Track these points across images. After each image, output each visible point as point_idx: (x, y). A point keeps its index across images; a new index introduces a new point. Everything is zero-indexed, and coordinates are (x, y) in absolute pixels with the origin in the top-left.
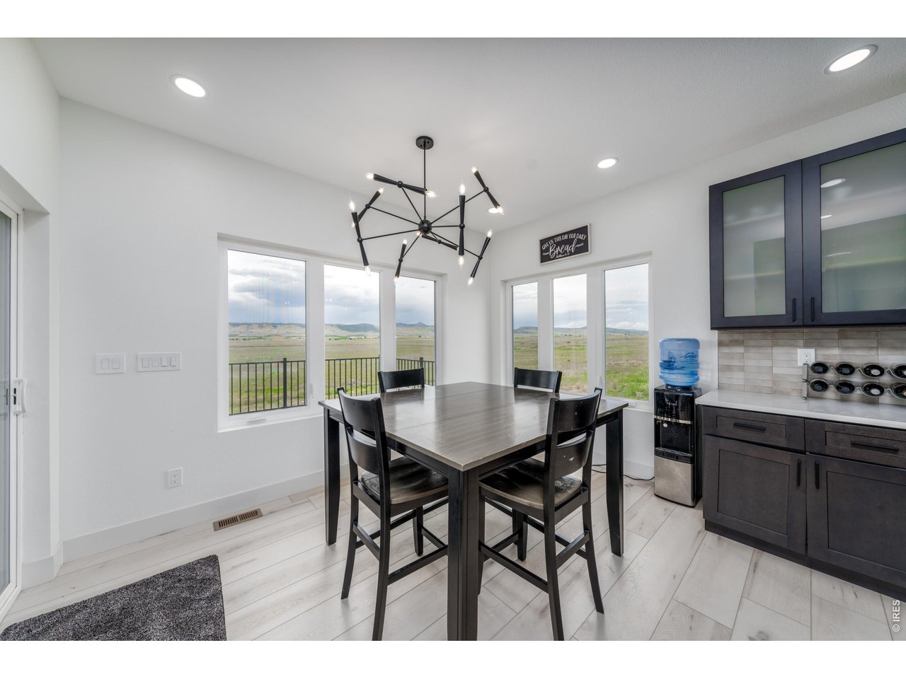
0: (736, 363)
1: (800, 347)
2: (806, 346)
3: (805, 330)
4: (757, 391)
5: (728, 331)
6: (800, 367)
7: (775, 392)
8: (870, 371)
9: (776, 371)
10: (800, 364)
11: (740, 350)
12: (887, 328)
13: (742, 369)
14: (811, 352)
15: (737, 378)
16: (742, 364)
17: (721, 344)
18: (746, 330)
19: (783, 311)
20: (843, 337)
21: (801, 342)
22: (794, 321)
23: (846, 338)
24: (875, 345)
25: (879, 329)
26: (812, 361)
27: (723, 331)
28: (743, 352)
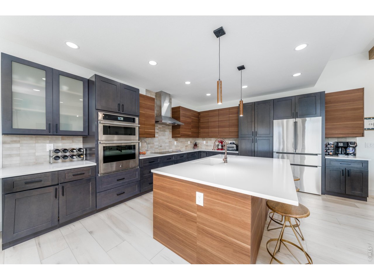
0: (15, 152)
1: (47, 143)
2: (50, 143)
3: (50, 136)
4: (28, 165)
5: (9, 136)
6: (47, 152)
7: (37, 163)
8: (73, 151)
9: (37, 154)
10: (48, 150)
11: (18, 145)
12: (75, 137)
13: (18, 155)
14: (52, 145)
15: (16, 160)
16: (19, 153)
17: (4, 143)
18: (21, 136)
19: (45, 128)
20: (63, 139)
21: (48, 141)
22: (50, 132)
23: (64, 140)
24: (72, 142)
25: (73, 137)
26: (52, 149)
27: (6, 136)
28: (19, 146)
